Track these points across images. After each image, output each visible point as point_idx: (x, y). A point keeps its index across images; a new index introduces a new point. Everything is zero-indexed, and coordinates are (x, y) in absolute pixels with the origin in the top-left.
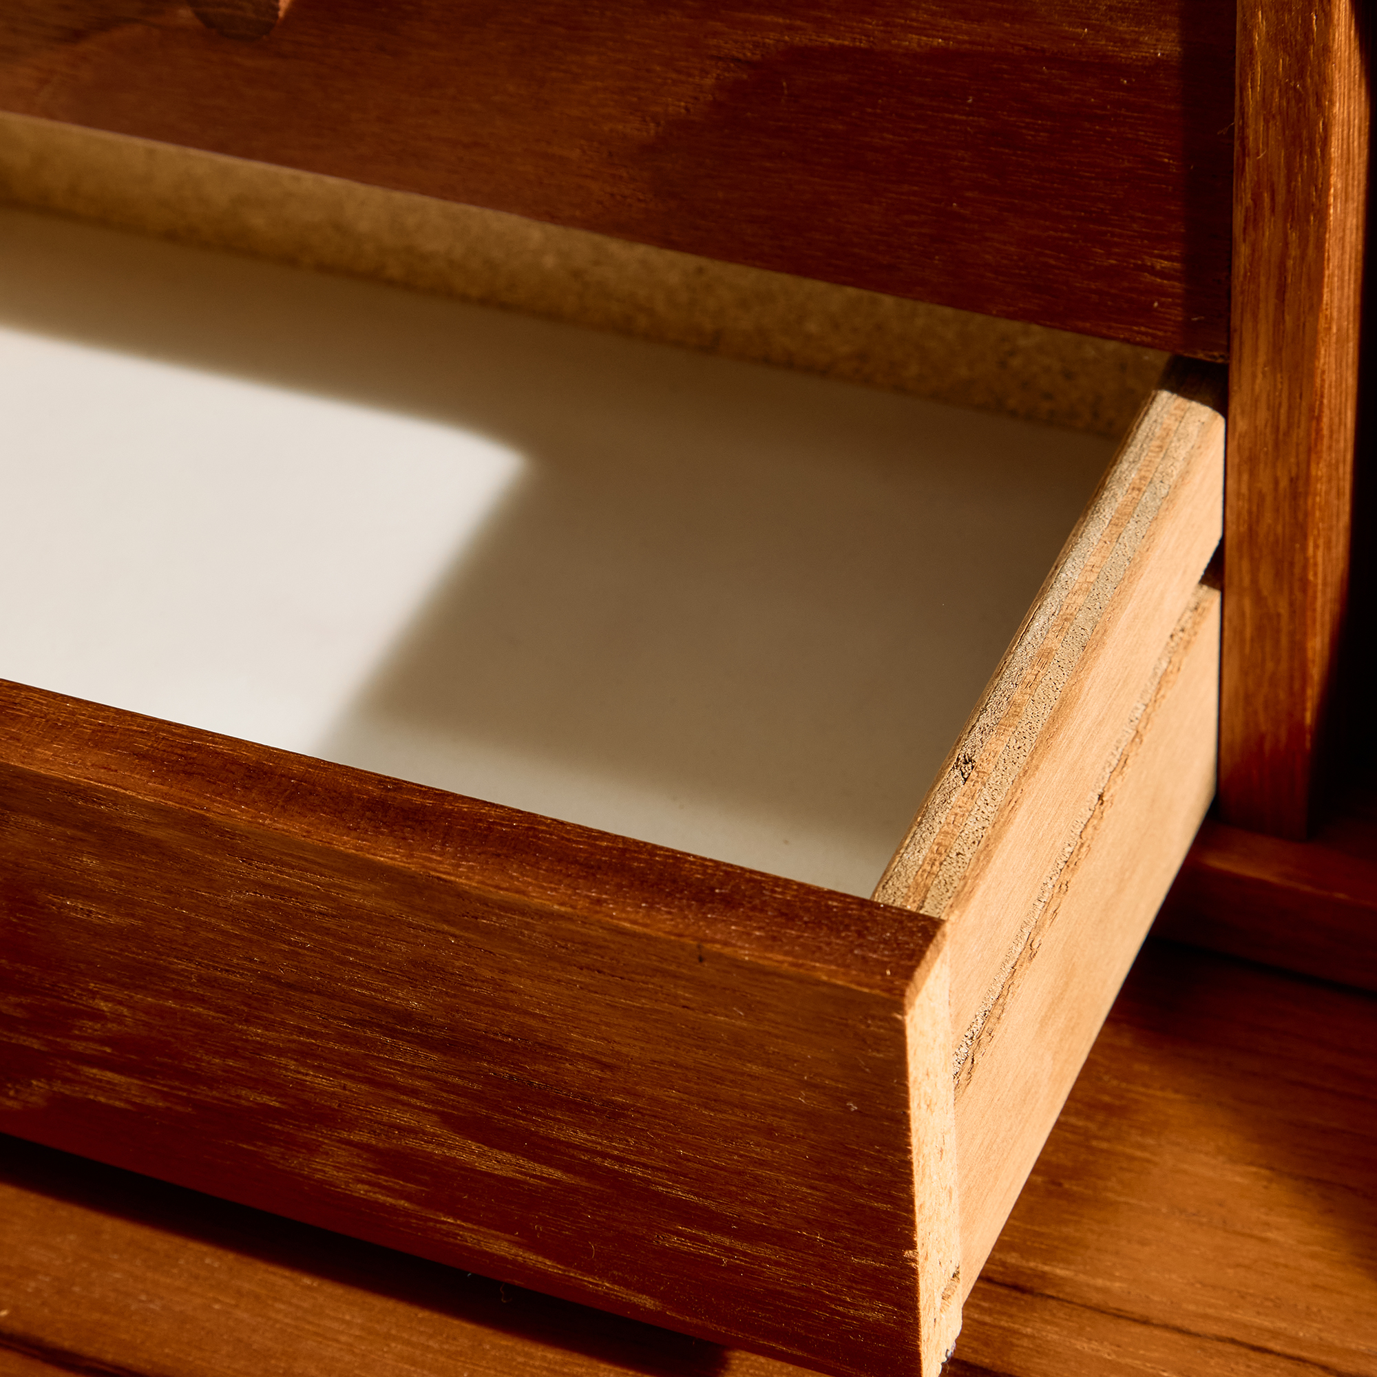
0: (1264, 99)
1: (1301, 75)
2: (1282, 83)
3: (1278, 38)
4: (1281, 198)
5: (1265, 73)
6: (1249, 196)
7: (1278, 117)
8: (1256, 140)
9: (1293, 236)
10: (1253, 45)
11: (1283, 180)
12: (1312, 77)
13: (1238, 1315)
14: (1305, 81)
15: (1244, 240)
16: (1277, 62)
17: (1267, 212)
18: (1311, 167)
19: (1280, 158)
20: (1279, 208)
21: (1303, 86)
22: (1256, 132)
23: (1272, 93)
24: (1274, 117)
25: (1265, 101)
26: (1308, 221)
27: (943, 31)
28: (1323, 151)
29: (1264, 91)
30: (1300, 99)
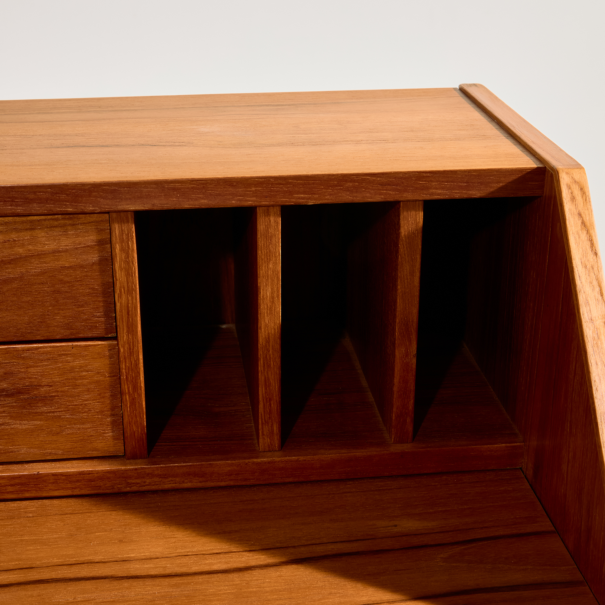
0: (120, 265)
1: (128, 257)
2: (124, 261)
3: (122, 250)
4: (126, 289)
5: (120, 259)
6: (118, 290)
7: (124, 269)
8: (119, 276)
9: (130, 298)
10: (116, 252)
11: (126, 285)
12: (131, 257)
13: (178, 551)
14: (129, 259)
15: (118, 302)
16: (122, 256)
17: (123, 293)
18: (132, 279)
19: (125, 279)
20: (126, 292)
21: (129, 260)
22: (119, 274)
23: (122, 263)
24: (123, 269)
25: (120, 266)
26: (133, 293)
27: (41, 267)
28: (135, 275)
29: (120, 263)
30: (128, 263)
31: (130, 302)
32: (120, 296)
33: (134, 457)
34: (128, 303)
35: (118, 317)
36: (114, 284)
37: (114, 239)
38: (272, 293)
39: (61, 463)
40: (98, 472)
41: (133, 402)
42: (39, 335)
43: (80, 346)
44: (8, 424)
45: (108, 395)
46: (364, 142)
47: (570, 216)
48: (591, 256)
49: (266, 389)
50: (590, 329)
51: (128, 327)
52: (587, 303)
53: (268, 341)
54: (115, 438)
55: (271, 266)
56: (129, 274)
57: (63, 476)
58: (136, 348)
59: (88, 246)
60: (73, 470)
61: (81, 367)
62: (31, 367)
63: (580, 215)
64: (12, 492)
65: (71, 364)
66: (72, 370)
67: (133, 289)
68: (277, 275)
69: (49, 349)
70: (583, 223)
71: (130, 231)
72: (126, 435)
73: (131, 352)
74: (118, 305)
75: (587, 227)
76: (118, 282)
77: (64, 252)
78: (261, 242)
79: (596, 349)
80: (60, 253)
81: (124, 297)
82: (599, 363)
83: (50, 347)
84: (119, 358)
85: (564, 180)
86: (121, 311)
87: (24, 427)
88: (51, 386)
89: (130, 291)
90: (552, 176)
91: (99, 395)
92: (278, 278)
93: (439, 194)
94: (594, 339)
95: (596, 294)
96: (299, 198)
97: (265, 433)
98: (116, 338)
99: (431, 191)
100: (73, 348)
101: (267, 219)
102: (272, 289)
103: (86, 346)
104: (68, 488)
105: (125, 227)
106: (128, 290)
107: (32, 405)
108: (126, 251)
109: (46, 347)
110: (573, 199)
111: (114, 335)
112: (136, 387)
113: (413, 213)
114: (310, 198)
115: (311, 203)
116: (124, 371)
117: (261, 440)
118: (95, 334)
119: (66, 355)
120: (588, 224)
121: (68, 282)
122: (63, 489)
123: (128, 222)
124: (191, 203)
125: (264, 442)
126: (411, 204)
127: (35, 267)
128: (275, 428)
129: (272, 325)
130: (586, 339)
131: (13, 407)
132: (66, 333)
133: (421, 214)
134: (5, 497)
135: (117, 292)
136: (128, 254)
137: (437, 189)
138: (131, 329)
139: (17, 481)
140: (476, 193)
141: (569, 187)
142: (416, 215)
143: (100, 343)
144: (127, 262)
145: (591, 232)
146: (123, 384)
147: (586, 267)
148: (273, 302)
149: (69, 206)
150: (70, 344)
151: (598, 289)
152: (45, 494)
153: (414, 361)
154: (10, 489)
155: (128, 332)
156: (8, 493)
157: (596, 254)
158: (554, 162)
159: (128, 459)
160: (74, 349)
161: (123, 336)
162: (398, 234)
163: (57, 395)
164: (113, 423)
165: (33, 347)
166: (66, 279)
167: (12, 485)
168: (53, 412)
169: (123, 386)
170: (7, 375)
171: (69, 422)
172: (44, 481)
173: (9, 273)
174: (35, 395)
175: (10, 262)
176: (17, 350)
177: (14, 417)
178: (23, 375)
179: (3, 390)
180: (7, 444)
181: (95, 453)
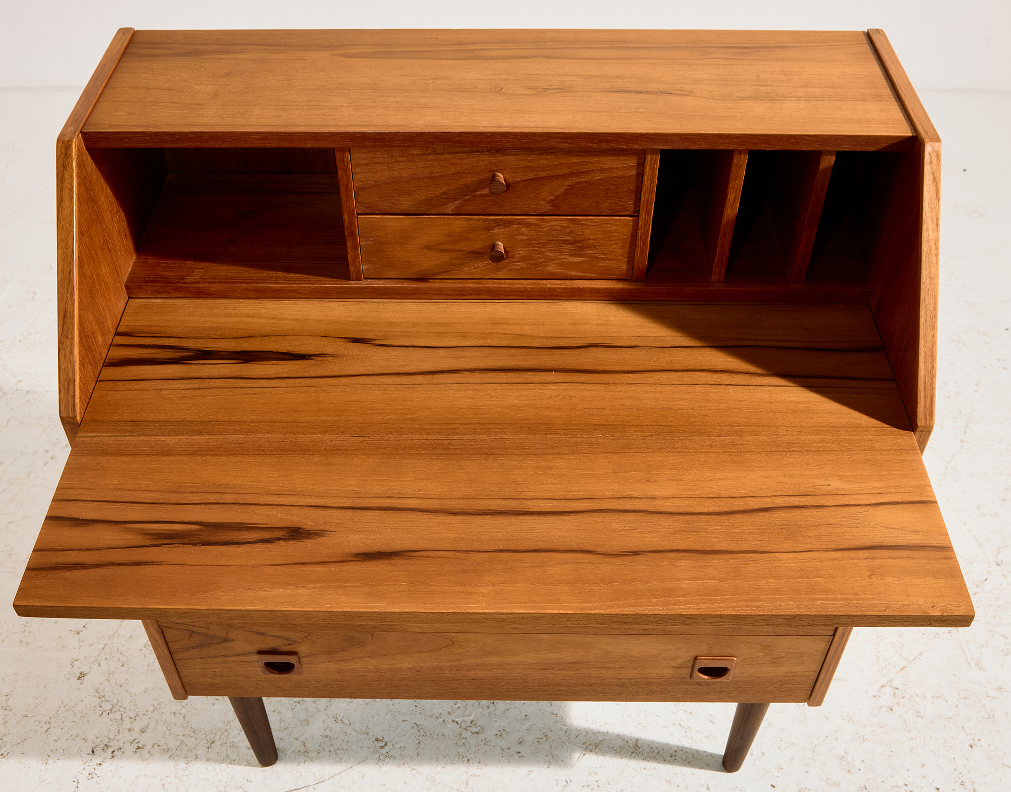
2: (650, 175)
3: (650, 169)
5: (648, 174)
9: (650, 195)
10: (646, 170)
11: (649, 188)
12: (654, 173)
15: (643, 197)
16: (650, 172)
20: (648, 192)
22: (646, 182)
24: (649, 180)
25: (647, 178)
27: (601, 176)
28: (655, 183)
29: (648, 176)
31: (650, 197)
32: (644, 194)
33: (637, 280)
34: (649, 198)
35: (641, 205)
36: (642, 187)
37: (646, 163)
38: (735, 197)
39: (594, 281)
40: (616, 289)
41: (642, 252)
42: (593, 212)
43: (616, 219)
44: (567, 259)
45: (628, 246)
46: (802, 99)
47: (927, 174)
48: (935, 201)
49: (721, 249)
50: (926, 247)
51: (646, 211)
52: (928, 230)
53: (727, 223)
54: (627, 270)
55: (737, 182)
56: (652, 182)
58: (648, 223)
59: (631, 166)
60: (602, 286)
61: (615, 230)
62: (586, 229)
63: (933, 173)
64: (565, 296)
65: (609, 229)
66: (609, 232)
67: (652, 191)
68: (740, 187)
69: (597, 220)
70: (934, 179)
71: (657, 159)
72: (634, 268)
73: (645, 224)
74: (642, 199)
75: (936, 181)
76: (645, 187)
77: (615, 168)
78: (733, 169)
79: (927, 259)
80: (613, 169)
81: (647, 195)
82: (928, 268)
83: (599, 219)
84: (637, 227)
85: (928, 148)
86: (644, 202)
87: (576, 261)
88: (596, 240)
89: (651, 192)
90: (920, 144)
91: (623, 246)
92: (740, 189)
93: (847, 148)
94: (927, 253)
95: (934, 225)
96: (762, 147)
97: (716, 272)
98: (638, 216)
99: (843, 146)
100: (611, 220)
101: (739, 156)
102: (735, 195)
103: (620, 220)
104: (598, 297)
105: (654, 157)
106: (650, 191)
107: (583, 249)
108: (652, 170)
109: (596, 219)
110: (931, 162)
111: (637, 214)
112: (645, 244)
113: (829, 157)
114: (767, 147)
115: (768, 149)
116: (640, 234)
117: (713, 276)
118: (626, 213)
119: (607, 224)
120: (937, 180)
121: (615, 185)
122: (594, 296)
123: (656, 154)
124: (696, 146)
125: (714, 277)
126: (829, 153)
127: (598, 176)
128: (723, 270)
129: (732, 214)
130: (922, 253)
131: (572, 250)
132: (609, 212)
133: (834, 158)
134: (560, 298)
135: (643, 191)
136: (653, 171)
137: (846, 145)
138: (648, 212)
139: (569, 291)
140: (870, 149)
141: (930, 154)
142: (831, 159)
143: (628, 218)
144: (652, 176)
145: (938, 185)
146: (637, 241)
147: (930, 208)
148: (734, 202)
149: (624, 145)
150: (611, 218)
151: (935, 222)
152: (583, 298)
153: (814, 239)
154: (564, 294)
155: (646, 214)
156: (563, 297)
157: (939, 200)
158: (923, 135)
159: (633, 281)
161: (643, 216)
162: (818, 167)
163: (598, 245)
164: (628, 261)
165: (588, 219)
166: (615, 183)
167: (565, 293)
168: (594, 254)
169: (637, 242)
170: (571, 232)
171: (602, 259)
172: (585, 292)
173: (582, 178)
174: (586, 244)
175: (583, 172)
176: (579, 220)
177: (571, 255)
178: (580, 233)
179: (567, 241)
180: (564, 269)
181: (614, 277)
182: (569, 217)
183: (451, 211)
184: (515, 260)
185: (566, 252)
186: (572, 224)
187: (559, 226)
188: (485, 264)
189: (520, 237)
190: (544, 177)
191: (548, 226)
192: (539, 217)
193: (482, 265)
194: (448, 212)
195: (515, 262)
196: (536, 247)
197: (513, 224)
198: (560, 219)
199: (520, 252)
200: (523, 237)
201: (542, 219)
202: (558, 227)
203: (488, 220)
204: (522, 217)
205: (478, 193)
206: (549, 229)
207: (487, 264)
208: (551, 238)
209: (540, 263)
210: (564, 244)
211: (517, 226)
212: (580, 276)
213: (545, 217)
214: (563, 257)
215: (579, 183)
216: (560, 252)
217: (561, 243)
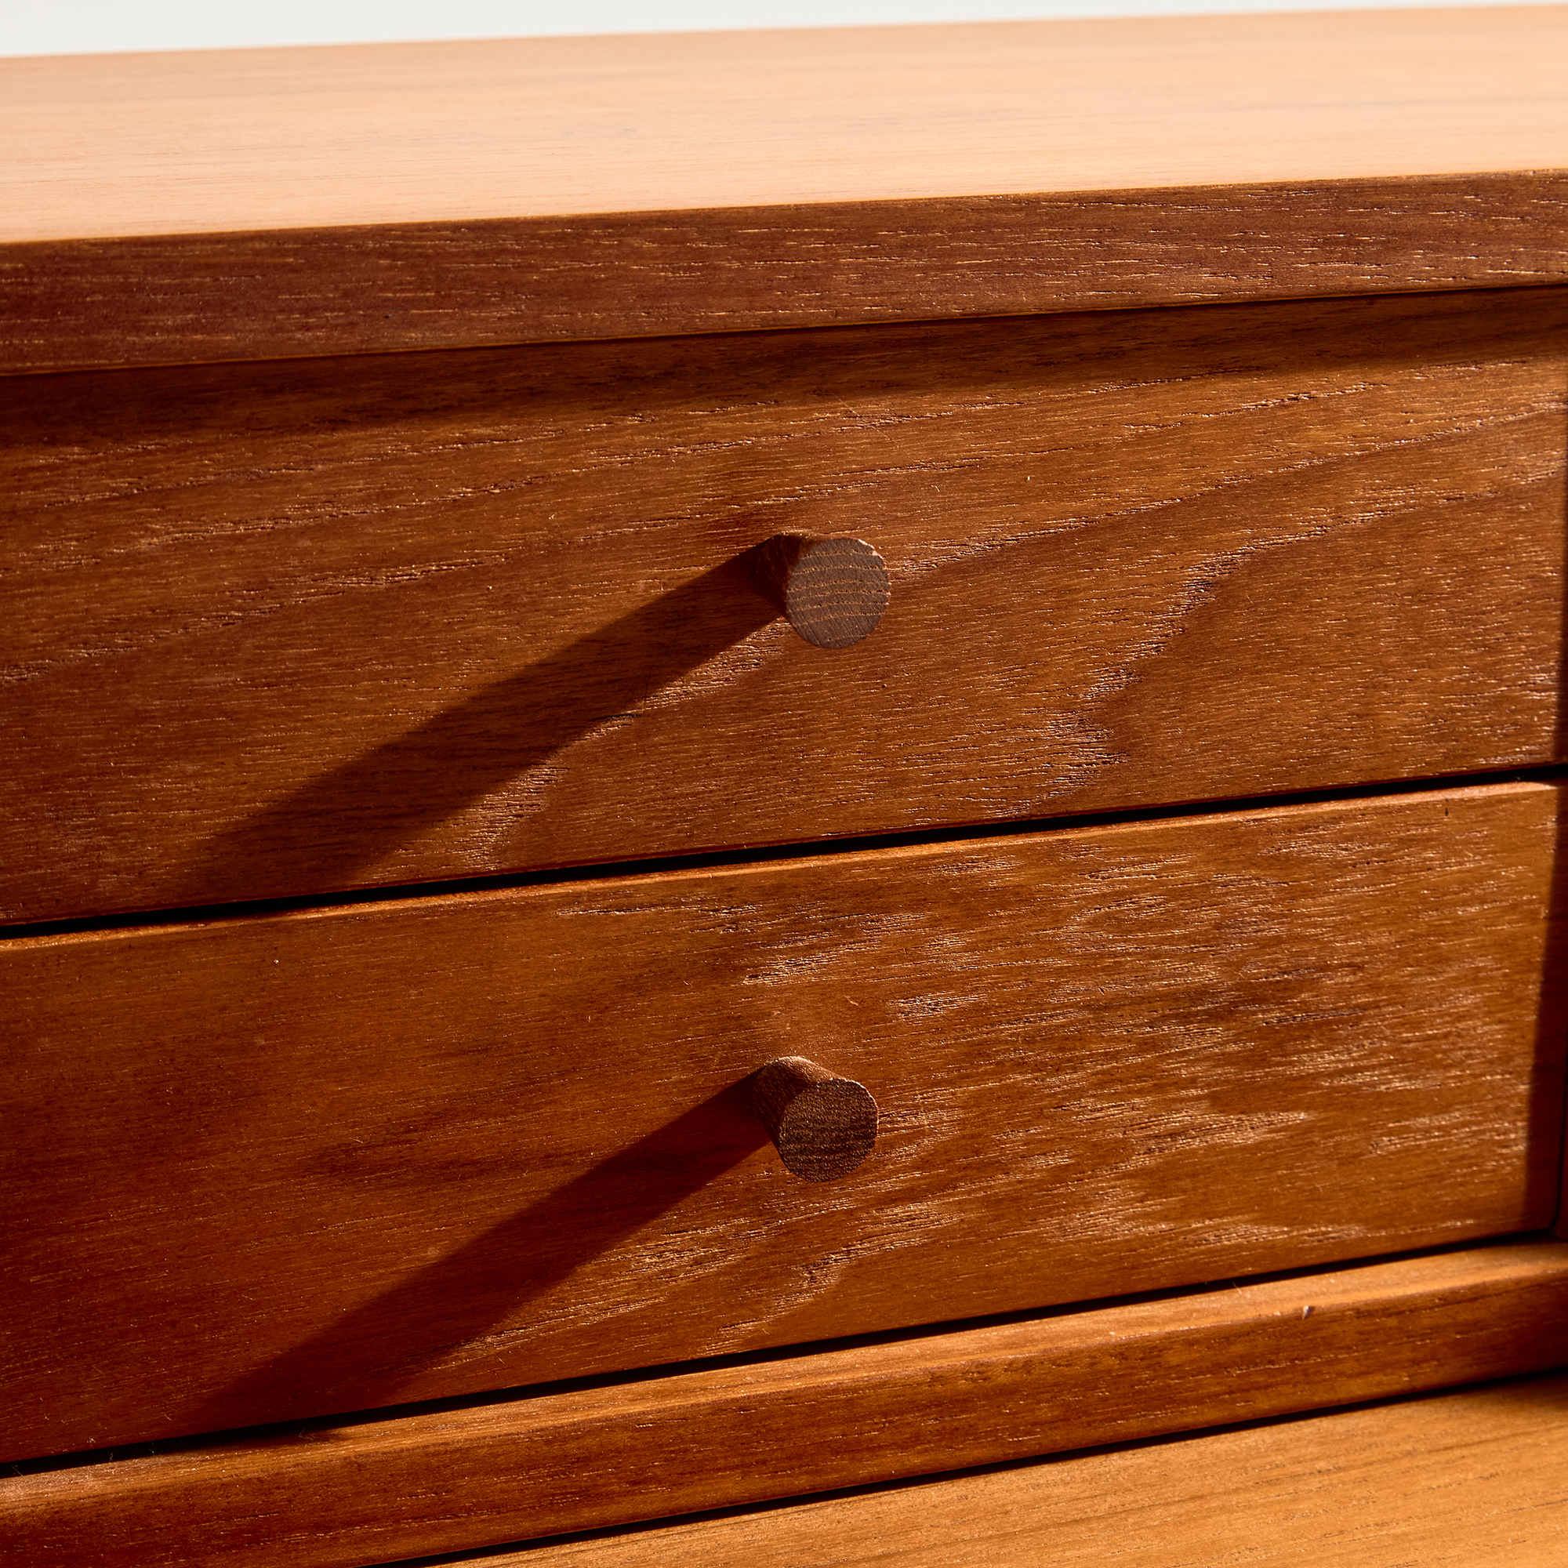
40: (1503, 1290)
42: (1346, 766)
43: (1470, 804)
44: (1200, 1132)
45: (1535, 989)
54: (1531, 1161)
57: (1390, 1315)
59: (1542, 417)
61: (1463, 885)
62: (1304, 896)
66: (1435, 898)
80: (1453, 444)
87: (1252, 1139)
88: (1360, 968)
91: (1507, 994)
100: (1447, 814)
103: (1490, 802)
107: (1290, 1047)
109: (1363, 813)
118: (1519, 755)
119: (1424, 840)
127: (1366, 505)
131: (1226, 1059)
132: (1432, 756)
134: (1189, 1420)
139: (1238, 1349)
149: (1524, 257)
152: (1322, 1396)
154: (1209, 1384)
156: (1201, 1401)
160: (1450, 815)
163: (1373, 1002)
164: (1535, 1100)
165: (1320, 816)
166: (1460, 544)
168: (1353, 1071)
170: (1213, 937)
171: (1405, 1106)
172: (1328, 1344)
173: (1283, 525)
174: (1304, 1006)
175: (1284, 485)
176: (1269, 830)
177: (1219, 1102)
178: (1276, 930)
179: (1202, 993)
180: (1184, 1213)
181: (1457, 1226)
182: (1210, 820)
183: (498, 851)
184: (888, 1185)
185: (1193, 1082)
186: (1226, 865)
187: (1152, 888)
188: (708, 1243)
189: (927, 1006)
190: (1071, 535)
191: (1091, 900)
192: (1038, 839)
193: (687, 1256)
194: (477, 860)
195: (892, 1199)
196: (1020, 1065)
197: (888, 910)
198: (1163, 834)
199: (924, 1120)
200: (941, 996)
201: (1051, 852)
202: (1146, 899)
203: (728, 892)
204: (936, 848)
205: (671, 693)
206: (1094, 923)
207: (720, 1239)
208: (1111, 989)
209: (1039, 1185)
210: (1185, 1019)
211: (907, 917)
212: (1270, 1247)
213: (1072, 835)
214: (1179, 1119)
215: (1263, 563)
216: (1159, 1088)
217: (1164, 1018)
